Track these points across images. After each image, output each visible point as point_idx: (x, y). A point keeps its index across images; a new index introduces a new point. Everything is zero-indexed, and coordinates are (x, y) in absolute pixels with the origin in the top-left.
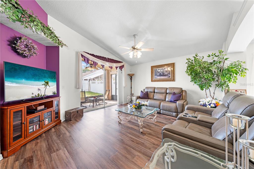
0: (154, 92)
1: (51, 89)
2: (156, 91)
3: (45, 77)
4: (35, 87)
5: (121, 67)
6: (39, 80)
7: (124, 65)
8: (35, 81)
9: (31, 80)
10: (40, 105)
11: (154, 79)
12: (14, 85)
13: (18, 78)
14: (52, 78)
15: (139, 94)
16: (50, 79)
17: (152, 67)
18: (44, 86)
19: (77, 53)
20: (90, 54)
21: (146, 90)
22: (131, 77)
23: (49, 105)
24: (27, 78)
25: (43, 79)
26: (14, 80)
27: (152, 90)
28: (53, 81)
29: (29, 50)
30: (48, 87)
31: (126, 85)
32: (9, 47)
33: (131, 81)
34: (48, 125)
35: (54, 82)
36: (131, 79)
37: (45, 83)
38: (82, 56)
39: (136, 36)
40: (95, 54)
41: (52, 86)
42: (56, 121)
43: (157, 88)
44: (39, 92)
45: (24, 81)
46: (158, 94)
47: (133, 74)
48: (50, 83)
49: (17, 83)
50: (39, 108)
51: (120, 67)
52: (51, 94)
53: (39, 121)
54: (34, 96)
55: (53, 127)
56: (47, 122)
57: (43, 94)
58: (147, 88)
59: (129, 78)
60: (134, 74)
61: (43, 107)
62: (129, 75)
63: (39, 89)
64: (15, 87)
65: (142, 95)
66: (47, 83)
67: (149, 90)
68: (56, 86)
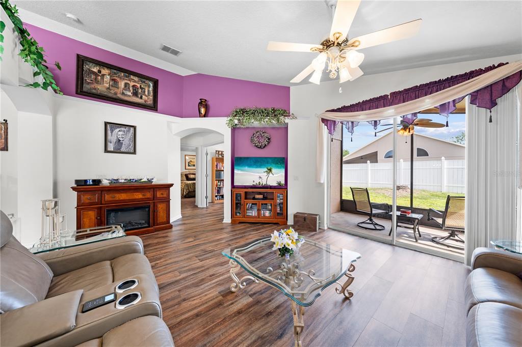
1: (275, 177)
3: (268, 163)
4: (256, 174)
6: (260, 166)
8: (256, 168)
9: (254, 167)
10: (260, 193)
12: (240, 172)
13: (242, 166)
14: (278, 164)
16: (274, 165)
18: (266, 174)
25: (264, 165)
26: (239, 168)
28: (280, 168)
30: (271, 175)
34: (266, 218)
37: (267, 170)
38: (323, 119)
41: (277, 174)
42: (278, 218)
44: (260, 180)
45: (246, 168)
48: (274, 170)
49: (242, 170)
50: (257, 196)
52: (275, 184)
54: (255, 184)
56: (267, 214)
57: (264, 183)
61: (261, 196)
63: (260, 177)
64: (240, 174)
66: (270, 170)
68: (284, 174)
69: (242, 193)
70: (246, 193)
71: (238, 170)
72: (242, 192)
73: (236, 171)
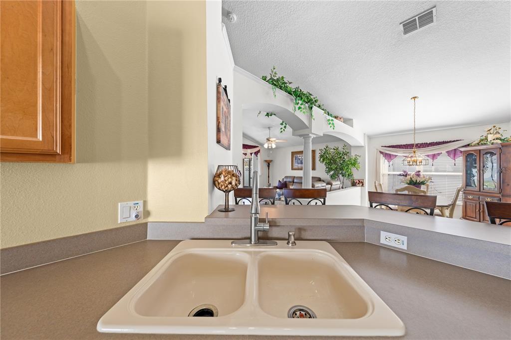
0: (294, 182)
2: (295, 181)
5: (256, 153)
7: (259, 150)
11: (294, 167)
15: (277, 184)
17: (292, 153)
21: (285, 180)
22: (269, 163)
27: (291, 180)
31: (262, 174)
33: (269, 169)
36: (269, 166)
39: (271, 128)
43: (297, 177)
46: (296, 184)
58: (286, 177)
59: (266, 165)
60: (272, 161)
62: (266, 161)
65: (280, 185)
67: (288, 180)
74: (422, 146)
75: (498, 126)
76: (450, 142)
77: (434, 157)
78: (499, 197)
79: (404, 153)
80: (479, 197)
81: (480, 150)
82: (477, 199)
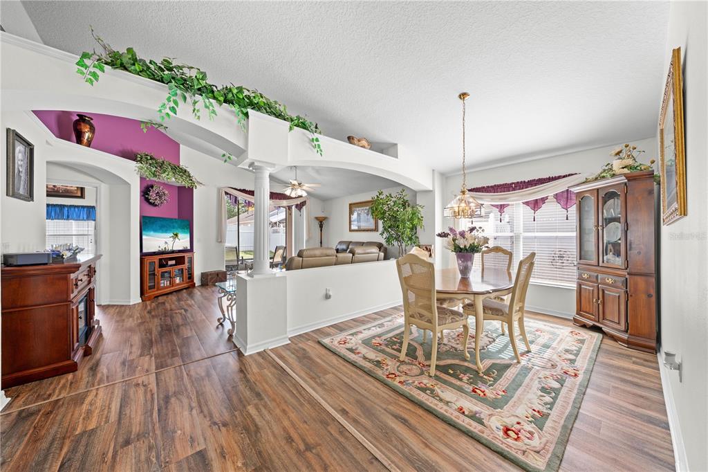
1: (182, 242)
3: (174, 228)
4: (162, 239)
5: (300, 206)
6: (166, 231)
7: (305, 202)
8: (162, 233)
9: (159, 232)
10: (171, 259)
11: (354, 227)
14: (184, 229)
16: (180, 230)
17: (350, 205)
18: (172, 239)
19: (219, 190)
20: (240, 190)
22: (321, 222)
23: (180, 261)
24: (155, 231)
25: (170, 230)
26: (148, 233)
27: (344, 247)
28: (185, 232)
29: (160, 197)
30: (177, 240)
32: (143, 198)
33: (321, 230)
34: (178, 285)
35: (187, 233)
36: (321, 226)
37: (173, 235)
38: (226, 193)
40: (247, 189)
41: (183, 239)
42: (189, 282)
43: (355, 242)
44: (166, 246)
45: (152, 233)
47: (325, 218)
48: (180, 235)
50: (170, 263)
51: (297, 206)
52: (181, 248)
53: (170, 277)
54: (160, 249)
55: (185, 289)
56: (178, 280)
57: (170, 249)
58: (342, 242)
59: (317, 224)
61: (173, 262)
62: (317, 218)
63: (166, 243)
66: (176, 235)
68: (189, 239)
69: (156, 261)
70: (160, 260)
71: (147, 235)
72: (156, 259)
73: (144, 237)
74: (518, 188)
75: (631, 145)
76: (559, 177)
77: (536, 205)
78: (624, 276)
79: (492, 200)
80: (597, 277)
81: (598, 190)
82: (595, 280)
